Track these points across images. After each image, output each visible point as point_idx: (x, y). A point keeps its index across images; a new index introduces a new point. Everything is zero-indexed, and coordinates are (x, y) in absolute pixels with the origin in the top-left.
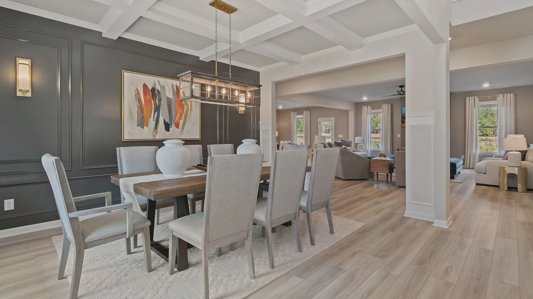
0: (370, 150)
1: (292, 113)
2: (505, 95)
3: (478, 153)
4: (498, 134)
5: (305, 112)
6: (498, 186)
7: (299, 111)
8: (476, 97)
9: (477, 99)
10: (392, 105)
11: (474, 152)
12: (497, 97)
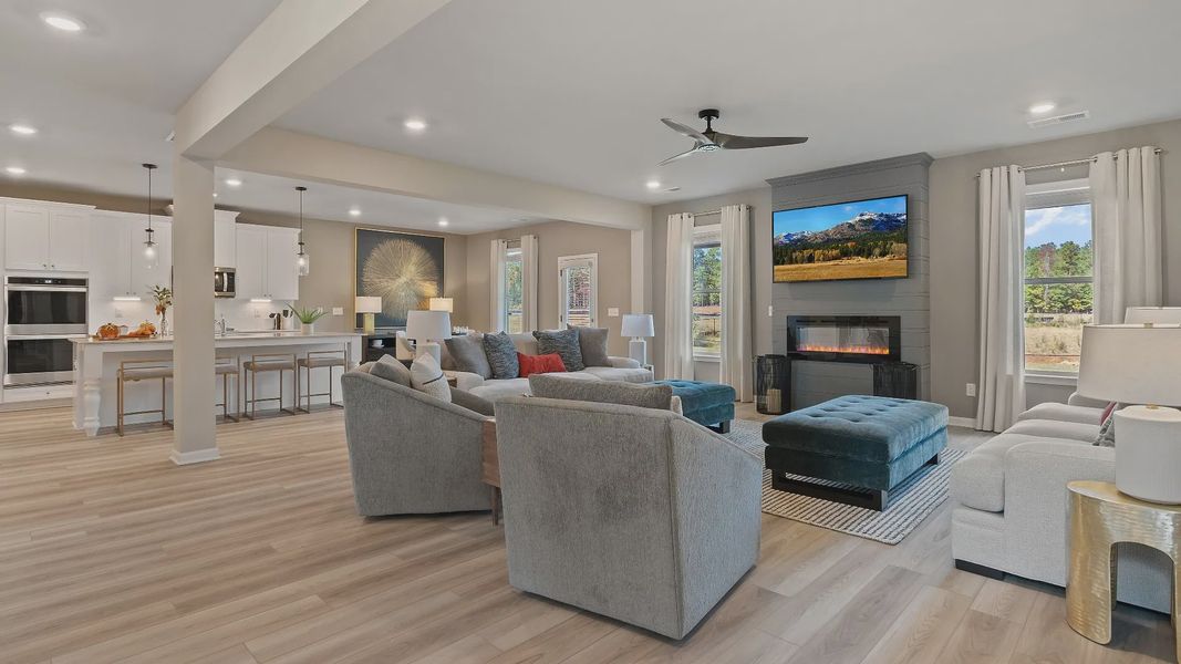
0: (688, 358)
1: (494, 243)
2: (1122, 154)
3: (1022, 375)
4: (1094, 303)
5: (524, 239)
6: (1060, 591)
7: (509, 236)
8: (1014, 168)
9: (1018, 178)
10: (750, 209)
11: (1010, 370)
12: (1092, 164)
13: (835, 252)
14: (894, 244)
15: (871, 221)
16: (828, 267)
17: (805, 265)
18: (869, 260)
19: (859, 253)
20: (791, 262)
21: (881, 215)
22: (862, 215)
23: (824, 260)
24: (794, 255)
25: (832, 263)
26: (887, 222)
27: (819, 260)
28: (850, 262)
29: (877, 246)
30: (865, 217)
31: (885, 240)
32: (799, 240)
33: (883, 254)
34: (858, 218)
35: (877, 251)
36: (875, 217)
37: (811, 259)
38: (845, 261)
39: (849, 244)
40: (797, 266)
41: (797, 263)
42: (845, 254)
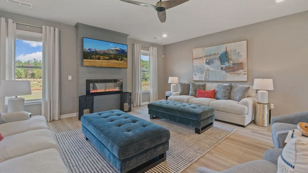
12: (149, 48)
13: (107, 58)
14: (124, 58)
15: (117, 50)
16: (105, 62)
17: (96, 60)
18: (118, 61)
19: (115, 59)
20: (91, 59)
21: (121, 49)
22: (115, 48)
23: (104, 60)
24: (92, 56)
25: (106, 61)
26: (122, 51)
27: (102, 59)
28: (113, 61)
29: (120, 58)
30: (117, 49)
31: (122, 56)
32: (94, 51)
33: (122, 60)
34: (114, 49)
35: (120, 59)
36: (119, 49)
37: (99, 59)
38: (111, 61)
39: (112, 56)
40: (93, 60)
41: (93, 59)
42: (111, 59)
